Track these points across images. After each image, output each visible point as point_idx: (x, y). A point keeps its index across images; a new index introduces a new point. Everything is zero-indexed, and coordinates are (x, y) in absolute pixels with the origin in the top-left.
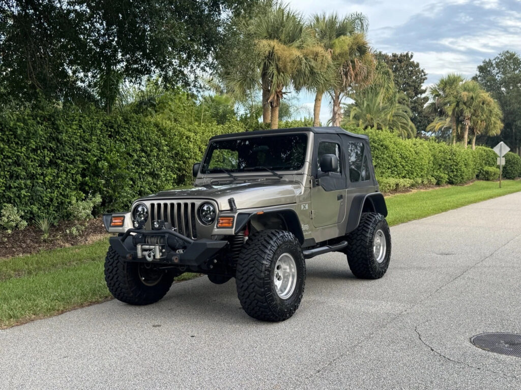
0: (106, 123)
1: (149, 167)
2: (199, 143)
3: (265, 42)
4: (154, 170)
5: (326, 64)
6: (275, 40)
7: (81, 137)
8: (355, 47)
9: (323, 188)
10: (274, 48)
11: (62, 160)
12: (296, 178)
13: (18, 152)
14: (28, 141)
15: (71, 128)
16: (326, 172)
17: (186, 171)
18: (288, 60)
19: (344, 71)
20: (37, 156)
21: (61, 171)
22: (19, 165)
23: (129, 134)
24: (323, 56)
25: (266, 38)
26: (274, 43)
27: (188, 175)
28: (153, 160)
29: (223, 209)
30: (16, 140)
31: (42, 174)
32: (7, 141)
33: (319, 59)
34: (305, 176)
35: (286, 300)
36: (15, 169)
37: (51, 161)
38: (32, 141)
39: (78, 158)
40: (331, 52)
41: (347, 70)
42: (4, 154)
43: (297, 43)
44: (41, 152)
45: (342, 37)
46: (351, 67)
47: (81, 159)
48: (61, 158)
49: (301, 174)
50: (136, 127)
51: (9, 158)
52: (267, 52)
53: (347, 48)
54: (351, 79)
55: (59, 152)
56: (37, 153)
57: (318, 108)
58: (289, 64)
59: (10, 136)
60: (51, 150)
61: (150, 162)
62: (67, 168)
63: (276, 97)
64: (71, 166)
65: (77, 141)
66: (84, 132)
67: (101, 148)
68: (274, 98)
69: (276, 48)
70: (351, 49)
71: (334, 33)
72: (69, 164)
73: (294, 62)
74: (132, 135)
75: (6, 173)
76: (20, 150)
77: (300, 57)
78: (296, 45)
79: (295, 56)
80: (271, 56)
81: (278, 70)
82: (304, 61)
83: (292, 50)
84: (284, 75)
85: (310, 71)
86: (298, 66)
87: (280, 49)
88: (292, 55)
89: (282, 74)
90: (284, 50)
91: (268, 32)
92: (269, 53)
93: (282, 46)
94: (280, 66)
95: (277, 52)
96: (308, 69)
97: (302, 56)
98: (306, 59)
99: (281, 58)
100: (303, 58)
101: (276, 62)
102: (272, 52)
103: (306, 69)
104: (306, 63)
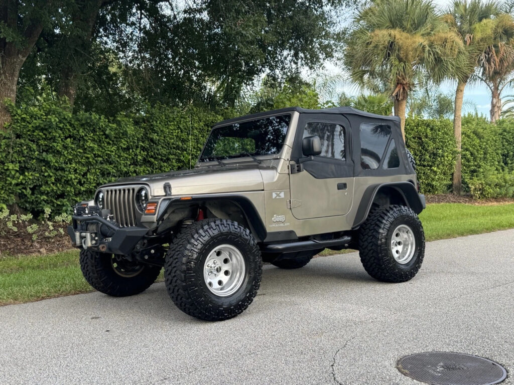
0: (208, 123)
3: (385, 32)
5: (457, 50)
6: (397, 29)
7: (177, 137)
8: (500, 30)
9: (312, 174)
10: (395, 38)
11: (155, 158)
12: (272, 163)
13: (109, 151)
14: (120, 141)
15: (168, 128)
16: (308, 156)
18: (410, 48)
19: (486, 57)
20: (129, 155)
21: (156, 169)
22: (111, 164)
24: (453, 42)
25: (388, 28)
26: (396, 33)
29: (155, 195)
30: (107, 140)
31: (135, 171)
32: (98, 141)
33: (448, 45)
34: (282, 161)
35: (226, 297)
36: (106, 167)
37: (144, 160)
38: (123, 140)
39: (173, 157)
40: (470, 37)
41: (490, 55)
42: (94, 153)
43: (423, 30)
44: (133, 151)
45: (484, 21)
46: (494, 52)
47: (177, 158)
48: (154, 156)
49: (278, 159)
51: (99, 156)
52: (386, 43)
53: (489, 32)
54: (495, 65)
55: (152, 151)
56: (129, 152)
57: (460, 100)
58: (411, 53)
59: (100, 136)
60: (143, 149)
62: (161, 167)
63: (402, 90)
64: (165, 164)
65: (172, 141)
66: (182, 132)
67: (198, 147)
68: (400, 90)
69: (398, 36)
70: (495, 32)
71: (476, 17)
72: (163, 162)
73: (416, 50)
75: (97, 170)
76: (110, 149)
77: (424, 44)
78: (422, 32)
79: (417, 44)
80: (391, 46)
81: (400, 60)
82: (427, 48)
83: (416, 38)
84: (405, 65)
85: (435, 59)
86: (422, 54)
87: (402, 38)
88: (414, 42)
89: (403, 64)
90: (407, 38)
91: (391, 21)
92: (389, 43)
93: (405, 34)
94: (402, 55)
95: (398, 41)
96: (432, 57)
97: (426, 43)
98: (430, 46)
99: (403, 48)
100: (427, 46)
101: (397, 52)
102: (392, 43)
103: (429, 56)
104: (429, 51)
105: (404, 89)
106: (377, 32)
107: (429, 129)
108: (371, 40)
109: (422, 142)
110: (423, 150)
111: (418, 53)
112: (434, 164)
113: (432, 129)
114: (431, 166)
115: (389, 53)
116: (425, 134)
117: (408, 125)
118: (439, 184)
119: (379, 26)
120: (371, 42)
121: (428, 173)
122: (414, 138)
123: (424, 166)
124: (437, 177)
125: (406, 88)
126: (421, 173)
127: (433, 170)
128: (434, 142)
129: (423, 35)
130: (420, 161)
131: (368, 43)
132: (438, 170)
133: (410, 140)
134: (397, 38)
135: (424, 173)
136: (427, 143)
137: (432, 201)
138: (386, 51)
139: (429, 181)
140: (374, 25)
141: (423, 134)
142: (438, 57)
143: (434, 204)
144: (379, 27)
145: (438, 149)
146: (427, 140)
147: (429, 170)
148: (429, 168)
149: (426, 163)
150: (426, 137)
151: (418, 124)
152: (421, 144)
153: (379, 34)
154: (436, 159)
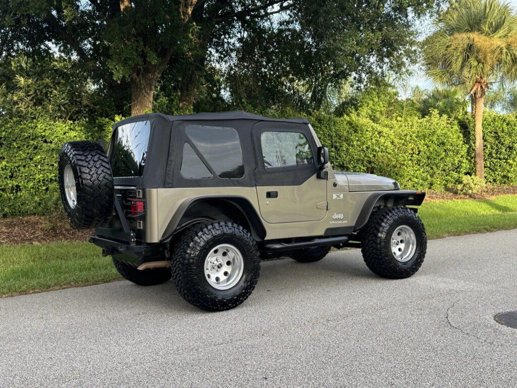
1: (338, 161)
2: (392, 137)
3: (464, 35)
4: (343, 163)
6: (476, 32)
10: (474, 41)
17: (375, 164)
18: (488, 50)
23: (321, 132)
25: (467, 31)
26: (475, 36)
27: (376, 167)
28: (342, 154)
43: (501, 32)
50: (328, 126)
52: (465, 46)
58: (489, 55)
61: (340, 156)
63: (479, 88)
68: (477, 88)
69: (476, 39)
73: (494, 52)
74: (324, 133)
77: (501, 46)
78: (499, 35)
79: (495, 47)
80: (470, 48)
81: (479, 62)
82: (505, 50)
83: (493, 41)
84: (484, 66)
85: (512, 59)
86: (499, 56)
87: (480, 41)
88: (492, 45)
89: (481, 65)
90: (485, 41)
91: (469, 25)
92: (468, 45)
93: (483, 37)
94: (480, 57)
95: (476, 44)
96: (509, 58)
97: (503, 45)
98: (507, 49)
99: (482, 50)
100: (504, 48)
101: (475, 53)
102: (471, 45)
103: (506, 58)
104: (506, 52)
105: (481, 87)
106: (456, 35)
107: (505, 124)
108: (450, 43)
109: (499, 136)
110: (499, 144)
111: (496, 54)
112: (510, 157)
113: (508, 124)
114: (507, 159)
115: (468, 56)
116: (501, 129)
117: (485, 120)
118: (514, 176)
119: (458, 29)
120: (451, 45)
121: (504, 166)
122: (491, 133)
123: (500, 159)
124: (512, 169)
125: (484, 87)
126: (497, 165)
127: (508, 162)
128: (510, 136)
129: (500, 37)
130: (496, 154)
131: (448, 47)
132: (513, 163)
133: (487, 135)
134: (475, 41)
135: (500, 166)
136: (503, 138)
137: (508, 193)
138: (466, 53)
139: (505, 173)
140: (454, 29)
141: (500, 128)
142: (515, 58)
143: (509, 195)
144: (457, 31)
145: (514, 142)
146: (503, 134)
147: (504, 163)
148: (504, 161)
149: (502, 157)
150: (503, 131)
151: (495, 120)
152: (497, 138)
153: (458, 37)
154: (512, 152)
